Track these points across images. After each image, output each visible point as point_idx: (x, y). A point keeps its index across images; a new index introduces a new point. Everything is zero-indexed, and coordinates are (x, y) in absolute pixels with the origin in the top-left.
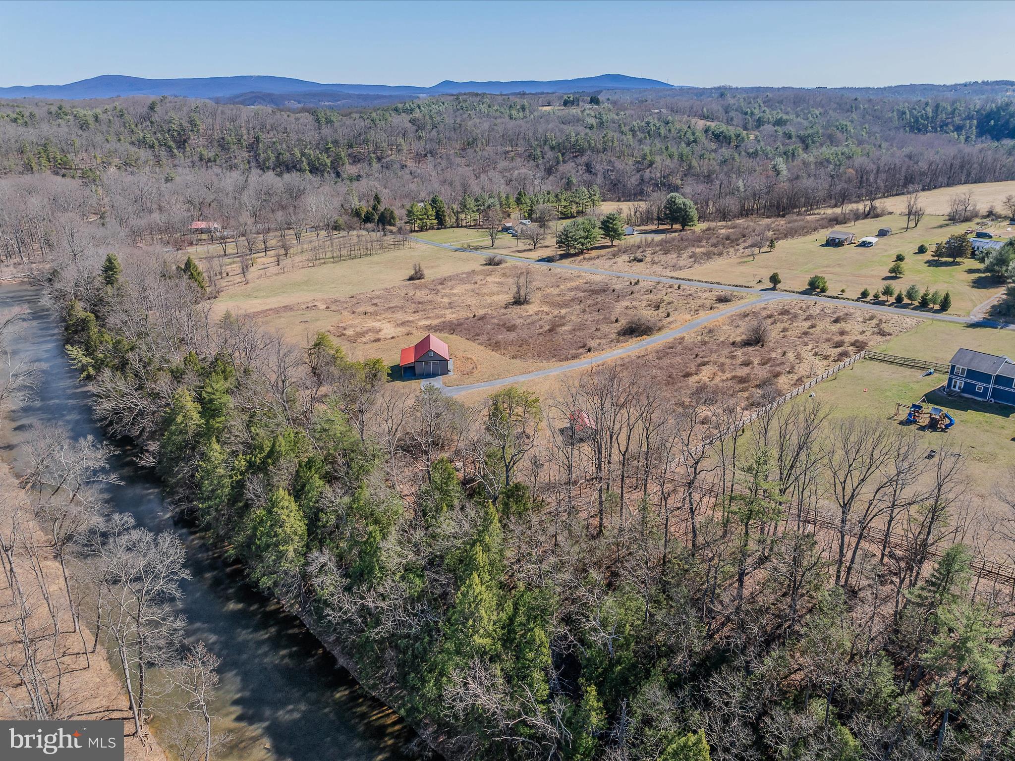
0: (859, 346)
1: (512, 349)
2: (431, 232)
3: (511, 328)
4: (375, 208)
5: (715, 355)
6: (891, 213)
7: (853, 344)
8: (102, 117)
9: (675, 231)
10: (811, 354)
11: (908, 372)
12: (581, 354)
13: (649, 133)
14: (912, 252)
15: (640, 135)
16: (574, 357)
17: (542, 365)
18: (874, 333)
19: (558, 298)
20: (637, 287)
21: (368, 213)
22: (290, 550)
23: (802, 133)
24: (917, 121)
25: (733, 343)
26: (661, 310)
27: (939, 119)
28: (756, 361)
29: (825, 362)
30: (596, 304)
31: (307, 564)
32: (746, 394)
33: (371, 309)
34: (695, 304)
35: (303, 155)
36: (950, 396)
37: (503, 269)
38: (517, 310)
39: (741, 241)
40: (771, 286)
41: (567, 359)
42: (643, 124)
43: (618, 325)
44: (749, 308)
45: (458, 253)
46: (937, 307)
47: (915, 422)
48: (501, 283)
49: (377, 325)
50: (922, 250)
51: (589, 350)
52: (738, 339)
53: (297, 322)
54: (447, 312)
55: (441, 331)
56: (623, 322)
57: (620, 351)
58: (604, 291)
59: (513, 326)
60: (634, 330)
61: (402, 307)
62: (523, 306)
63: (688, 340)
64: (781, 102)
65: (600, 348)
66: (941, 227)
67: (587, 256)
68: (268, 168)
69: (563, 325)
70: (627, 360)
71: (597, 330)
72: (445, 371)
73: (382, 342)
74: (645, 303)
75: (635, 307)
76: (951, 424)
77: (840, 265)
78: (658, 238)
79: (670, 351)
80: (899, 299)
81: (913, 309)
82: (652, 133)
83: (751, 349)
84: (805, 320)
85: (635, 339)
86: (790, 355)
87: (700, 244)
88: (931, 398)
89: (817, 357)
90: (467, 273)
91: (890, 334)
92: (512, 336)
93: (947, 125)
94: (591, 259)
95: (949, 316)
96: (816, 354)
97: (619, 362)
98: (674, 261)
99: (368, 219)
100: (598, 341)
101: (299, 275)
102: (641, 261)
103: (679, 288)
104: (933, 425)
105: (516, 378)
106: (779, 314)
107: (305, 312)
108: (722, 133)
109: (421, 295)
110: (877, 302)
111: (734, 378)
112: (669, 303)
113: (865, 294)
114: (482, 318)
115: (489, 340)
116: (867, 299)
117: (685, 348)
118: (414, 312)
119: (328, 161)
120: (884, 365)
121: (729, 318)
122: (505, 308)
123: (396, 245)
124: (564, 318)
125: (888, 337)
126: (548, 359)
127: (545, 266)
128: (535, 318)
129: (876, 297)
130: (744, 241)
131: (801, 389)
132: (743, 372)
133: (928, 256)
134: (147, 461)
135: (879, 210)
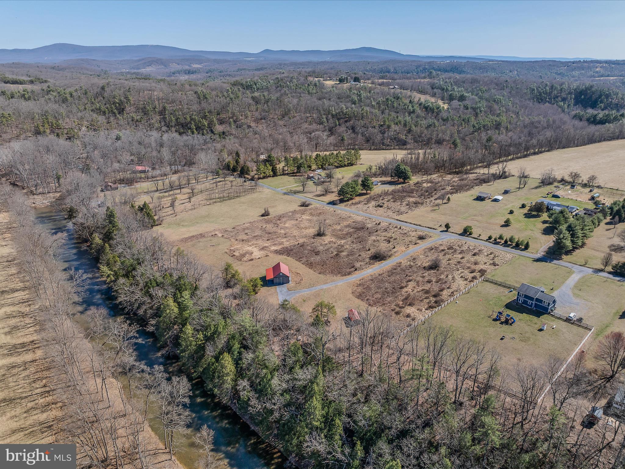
0: (482, 272)
1: (319, 267)
2: (270, 179)
3: (317, 253)
4: (237, 162)
5: (415, 275)
6: (513, 176)
7: (479, 271)
8: (74, 94)
9: (400, 184)
10: (459, 276)
11: (502, 289)
12: (352, 272)
13: (387, 105)
14: (519, 207)
15: (382, 107)
16: (349, 274)
17: (333, 278)
18: (490, 264)
19: (340, 233)
20: (380, 226)
21: (234, 166)
22: (229, 379)
23: (474, 106)
24: (540, 95)
25: (424, 268)
26: (391, 244)
27: (553, 94)
28: (434, 280)
29: (465, 282)
30: (359, 238)
31: (237, 385)
32: (428, 301)
33: (245, 237)
34: (407, 239)
35: (192, 119)
36: (517, 305)
37: (310, 209)
38: (319, 240)
39: (433, 194)
40: (446, 229)
41: (346, 275)
42: (385, 100)
43: (369, 252)
44: (433, 244)
45: (286, 196)
46: (523, 247)
47: (499, 320)
48: (309, 220)
49: (250, 248)
50: (523, 206)
51: (356, 270)
52: (427, 265)
53: (209, 246)
54: (284, 240)
55: (283, 254)
56: (373, 251)
57: (371, 270)
58: (363, 228)
59: (318, 252)
60: (378, 257)
61: (261, 236)
62: (322, 238)
63: (403, 265)
64: (464, 82)
65: (361, 269)
66: (536, 188)
67: (354, 201)
68: (172, 126)
69: (342, 251)
70: (374, 276)
71: (360, 255)
72: (288, 282)
73: (254, 261)
74: (383, 238)
75: (378, 241)
76: (514, 322)
77: (482, 215)
78: (391, 188)
79: (395, 271)
80: (506, 242)
81: (512, 248)
82: (389, 105)
83: (432, 271)
84: (460, 253)
85: (378, 262)
86: (450, 277)
87: (412, 195)
88: (508, 306)
89: (463, 279)
90: (292, 212)
91: (498, 265)
92: (318, 258)
93: (557, 97)
94: (356, 204)
95: (528, 254)
96: (462, 277)
97: (370, 278)
98: (399, 207)
99: (234, 170)
100: (360, 263)
101: (203, 211)
102: (381, 207)
103: (400, 228)
104: (506, 322)
105: (321, 286)
106: (448, 249)
107: (212, 238)
108: (429, 106)
109: (269, 227)
110: (496, 243)
111: (423, 290)
112: (395, 239)
113: (490, 238)
114: (302, 246)
115: (307, 261)
116: (491, 241)
117: (402, 270)
118: (268, 240)
119: (206, 124)
120: (492, 284)
121: (423, 250)
122: (314, 238)
123: (252, 190)
124: (343, 246)
125: (497, 267)
126: (336, 275)
127: (331, 208)
128: (329, 246)
129: (495, 240)
130: (435, 194)
131: (452, 299)
132: (427, 287)
133: (525, 211)
134: (151, 329)
135: (507, 174)
